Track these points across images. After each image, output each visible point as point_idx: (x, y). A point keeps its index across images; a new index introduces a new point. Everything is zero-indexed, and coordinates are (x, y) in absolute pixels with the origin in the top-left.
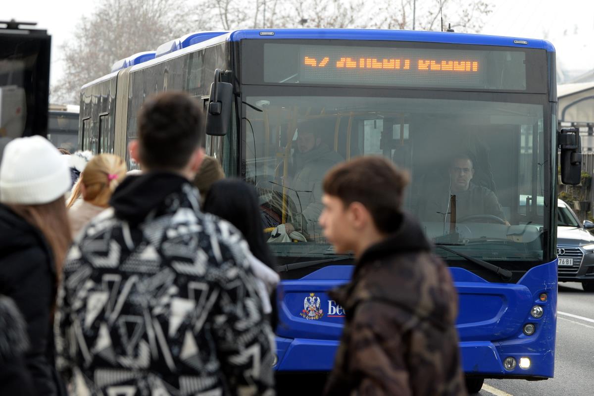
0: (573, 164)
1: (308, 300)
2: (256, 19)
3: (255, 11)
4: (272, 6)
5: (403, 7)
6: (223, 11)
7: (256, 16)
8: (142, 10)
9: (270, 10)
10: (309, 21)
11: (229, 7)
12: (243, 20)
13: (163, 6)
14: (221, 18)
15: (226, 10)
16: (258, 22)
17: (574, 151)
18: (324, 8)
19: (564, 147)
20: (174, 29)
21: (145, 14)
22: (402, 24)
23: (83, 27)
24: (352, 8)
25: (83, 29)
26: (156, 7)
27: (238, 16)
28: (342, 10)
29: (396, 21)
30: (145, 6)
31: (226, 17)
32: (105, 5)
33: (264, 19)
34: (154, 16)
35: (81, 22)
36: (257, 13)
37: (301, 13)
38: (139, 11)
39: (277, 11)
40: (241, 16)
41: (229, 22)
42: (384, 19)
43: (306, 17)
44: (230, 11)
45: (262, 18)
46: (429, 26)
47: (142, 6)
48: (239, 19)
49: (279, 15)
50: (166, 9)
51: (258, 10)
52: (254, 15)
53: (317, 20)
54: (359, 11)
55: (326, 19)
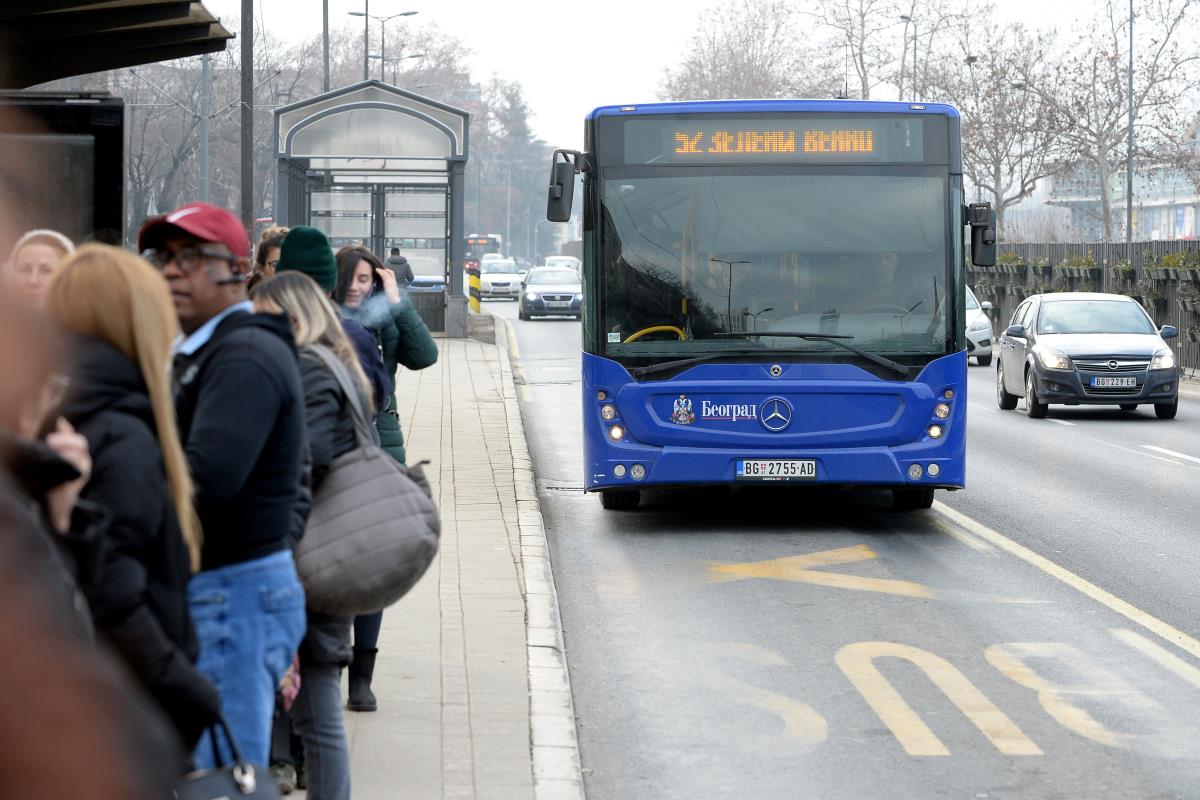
0: (985, 243)
1: (679, 403)
2: (903, 61)
3: (903, 49)
4: (926, 42)
5: (1115, 35)
6: (857, 51)
7: (904, 57)
8: (745, 57)
9: (923, 48)
10: (978, 59)
11: (865, 44)
12: (886, 63)
13: (775, 50)
14: (855, 61)
15: (861, 49)
16: (906, 64)
17: (986, 228)
18: (1001, 41)
19: (974, 224)
20: (792, 81)
21: (751, 60)
22: (1113, 58)
23: (666, 82)
24: (1040, 39)
25: (667, 87)
26: (765, 51)
27: (878, 57)
28: (1025, 43)
29: (1105, 54)
30: (750, 51)
31: (861, 60)
32: (694, 50)
33: (915, 62)
34: (763, 66)
35: (664, 76)
36: (905, 52)
37: (967, 49)
38: (743, 59)
39: (933, 49)
40: (883, 58)
41: (865, 66)
42: (1087, 51)
43: (974, 54)
44: (866, 50)
45: (913, 59)
46: (1153, 59)
47: (747, 51)
48: (881, 61)
49: (936, 55)
50: (780, 54)
51: (906, 48)
52: (902, 55)
53: (990, 58)
54: (1051, 43)
55: (1003, 54)
